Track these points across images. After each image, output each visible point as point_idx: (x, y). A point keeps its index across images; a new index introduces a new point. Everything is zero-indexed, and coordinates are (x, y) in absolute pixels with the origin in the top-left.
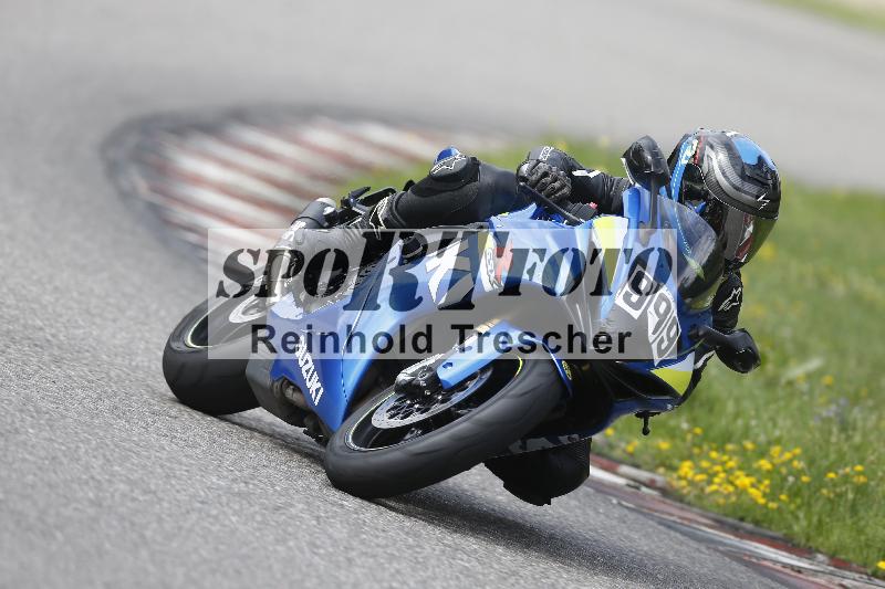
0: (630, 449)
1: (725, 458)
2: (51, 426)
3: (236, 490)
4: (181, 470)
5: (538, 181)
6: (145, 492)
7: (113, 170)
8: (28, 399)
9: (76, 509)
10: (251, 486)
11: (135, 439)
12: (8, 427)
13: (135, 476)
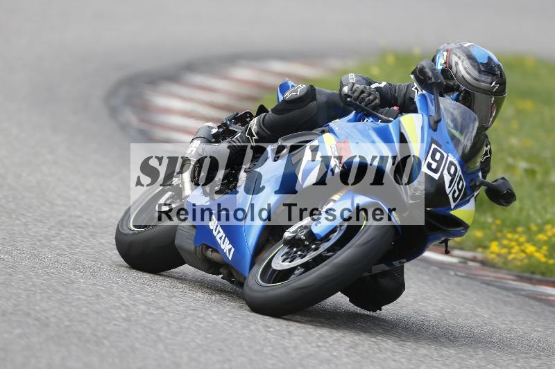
1: (517, 236)
5: (358, 97)
6: (157, 308)
7: (113, 112)
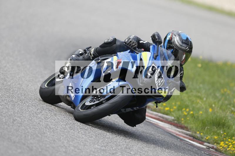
0: (207, 138)
1: (232, 141)
2: (53, 132)
3: (102, 149)
4: (88, 144)
5: (129, 43)
8: (47, 125)
9: (60, 154)
10: (106, 148)
11: (76, 135)
12: (42, 132)
13: (76, 145)
